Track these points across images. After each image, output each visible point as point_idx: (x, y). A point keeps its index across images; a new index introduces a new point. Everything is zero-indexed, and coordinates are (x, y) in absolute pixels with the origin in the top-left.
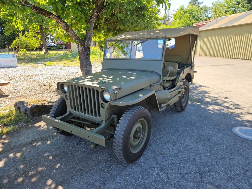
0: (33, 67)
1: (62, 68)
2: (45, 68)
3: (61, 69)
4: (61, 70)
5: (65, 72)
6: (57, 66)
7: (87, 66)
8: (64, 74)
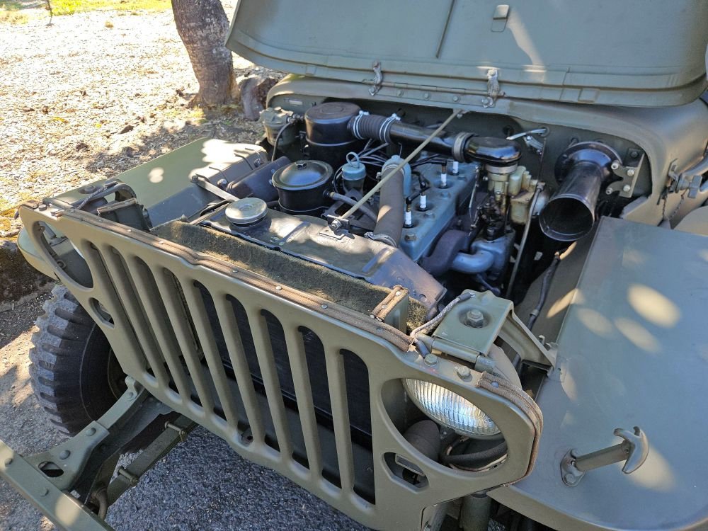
0: (8, 23)
1: (111, 23)
2: (50, 25)
3: (110, 26)
4: (108, 34)
5: (126, 40)
6: (94, 13)
7: (208, 20)
8: (122, 50)
